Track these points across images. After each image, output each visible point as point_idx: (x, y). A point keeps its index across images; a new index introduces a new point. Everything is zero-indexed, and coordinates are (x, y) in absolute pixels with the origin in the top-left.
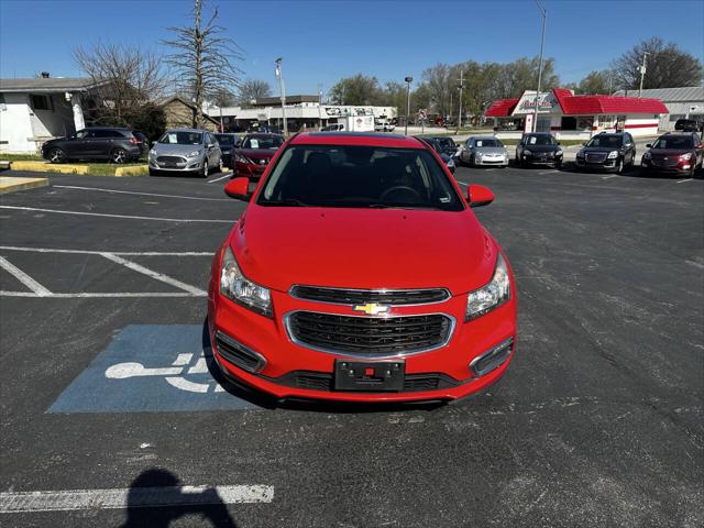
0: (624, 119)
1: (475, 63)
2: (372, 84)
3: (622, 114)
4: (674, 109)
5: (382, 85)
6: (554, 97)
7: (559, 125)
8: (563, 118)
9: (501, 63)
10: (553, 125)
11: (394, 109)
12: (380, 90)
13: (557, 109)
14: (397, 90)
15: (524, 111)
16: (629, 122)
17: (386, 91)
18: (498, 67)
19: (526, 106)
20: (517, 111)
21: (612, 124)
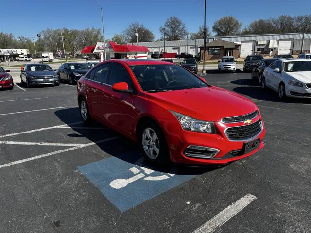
0: (136, 54)
1: (67, 29)
2: (10, 37)
3: (136, 52)
4: (151, 50)
5: (16, 38)
6: (110, 45)
7: (114, 57)
8: (115, 54)
9: (79, 30)
10: (111, 57)
11: (28, 50)
12: (15, 40)
13: (112, 50)
14: (26, 41)
15: (98, 51)
16: (138, 55)
17: (19, 41)
18: (78, 32)
19: (99, 49)
20: (95, 51)
21: (133, 56)
